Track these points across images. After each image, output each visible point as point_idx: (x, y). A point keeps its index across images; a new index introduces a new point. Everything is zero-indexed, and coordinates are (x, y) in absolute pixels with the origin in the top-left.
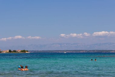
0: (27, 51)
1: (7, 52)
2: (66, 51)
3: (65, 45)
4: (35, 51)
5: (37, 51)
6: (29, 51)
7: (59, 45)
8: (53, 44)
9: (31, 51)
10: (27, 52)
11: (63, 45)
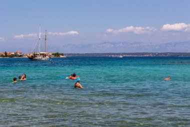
0: (62, 55)
3: (121, 44)
4: (75, 54)
5: (78, 54)
6: (65, 55)
7: (112, 46)
8: (102, 44)
9: (68, 54)
10: (61, 56)
11: (118, 45)
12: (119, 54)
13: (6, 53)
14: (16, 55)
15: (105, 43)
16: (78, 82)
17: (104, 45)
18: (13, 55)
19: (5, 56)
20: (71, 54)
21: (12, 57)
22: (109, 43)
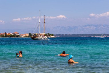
0: (53, 35)
1: (26, 36)
2: (103, 35)
3: (103, 26)
4: (63, 35)
5: (66, 35)
6: (55, 35)
7: (95, 28)
8: (86, 26)
9: (57, 35)
10: (52, 37)
11: (100, 27)
12: (100, 35)
13: (6, 34)
14: (14, 35)
15: (89, 25)
16: (71, 58)
17: (88, 27)
18: (11, 35)
19: (5, 36)
20: (59, 35)
21: (10, 37)
22: (92, 25)
